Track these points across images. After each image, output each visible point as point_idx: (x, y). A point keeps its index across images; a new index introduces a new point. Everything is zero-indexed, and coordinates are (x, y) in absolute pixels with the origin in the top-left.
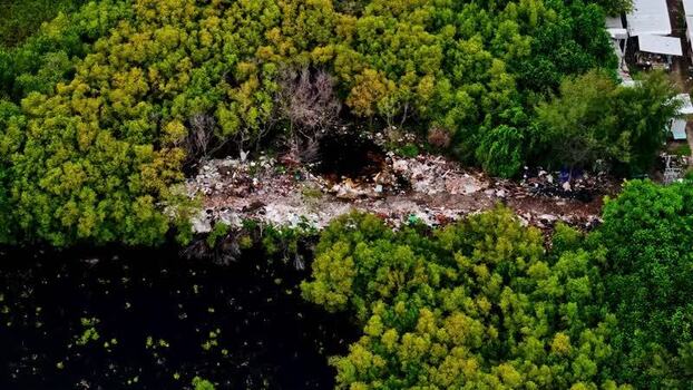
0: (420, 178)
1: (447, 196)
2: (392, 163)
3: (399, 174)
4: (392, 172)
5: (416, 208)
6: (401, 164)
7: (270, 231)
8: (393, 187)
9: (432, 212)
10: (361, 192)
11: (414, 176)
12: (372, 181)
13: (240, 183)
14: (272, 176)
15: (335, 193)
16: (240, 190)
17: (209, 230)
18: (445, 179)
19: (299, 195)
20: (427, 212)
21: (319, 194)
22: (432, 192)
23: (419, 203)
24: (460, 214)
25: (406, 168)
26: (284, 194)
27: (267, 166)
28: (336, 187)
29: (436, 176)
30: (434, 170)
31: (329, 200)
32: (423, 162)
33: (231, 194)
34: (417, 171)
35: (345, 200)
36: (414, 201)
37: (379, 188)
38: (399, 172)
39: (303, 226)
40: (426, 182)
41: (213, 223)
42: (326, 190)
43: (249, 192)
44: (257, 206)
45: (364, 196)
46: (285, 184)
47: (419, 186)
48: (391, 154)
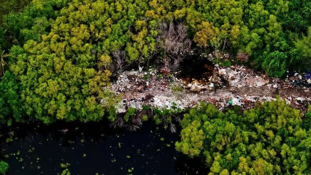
0: (233, 79)
1: (247, 88)
2: (218, 71)
3: (222, 77)
4: (218, 75)
5: (232, 96)
6: (223, 71)
7: (156, 111)
8: (219, 84)
9: (240, 98)
10: (203, 87)
11: (230, 77)
12: (208, 81)
13: (140, 84)
14: (156, 80)
15: (189, 88)
16: (140, 88)
17: (125, 111)
18: (246, 79)
19: (171, 90)
20: (238, 98)
21: (181, 89)
22: (240, 86)
23: (233, 92)
24: (255, 99)
25: (225, 73)
26: (163, 90)
27: (153, 74)
28: (190, 85)
29: (241, 77)
30: (240, 74)
31: (187, 93)
32: (234, 69)
33: (135, 90)
34: (231, 75)
35: (195, 92)
36: (231, 91)
37: (212, 85)
38: (222, 75)
39: (174, 108)
40: (236, 81)
41: (126, 108)
42: (184, 87)
43: (145, 89)
44: (150, 97)
45: (204, 90)
46: (163, 84)
47: (233, 83)
48: (217, 65)
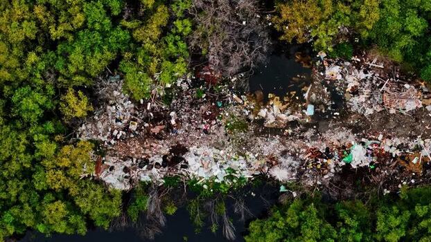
0: (355, 92)
1: (385, 116)
2: (324, 71)
3: (331, 85)
4: (324, 83)
5: (352, 139)
6: (333, 71)
7: (193, 189)
8: (326, 107)
9: (369, 143)
10: (291, 118)
11: (349, 89)
12: (302, 100)
14: (192, 105)
15: (263, 120)
16: (156, 130)
17: (128, 188)
18: (383, 92)
19: (222, 129)
20: (363, 144)
21: (243, 126)
22: (369, 111)
23: (355, 129)
24: (399, 147)
25: (339, 77)
26: (206, 131)
27: (185, 86)
28: (263, 113)
29: (373, 87)
30: (372, 79)
31: (257, 134)
32: (358, 66)
33: (149, 135)
34: (352, 82)
35: (275, 131)
36: (350, 127)
37: (310, 111)
38: (333, 82)
39: (231, 177)
40: (362, 98)
42: (252, 117)
43: (167, 131)
44: (177, 155)
45: (293, 124)
46: (206, 117)
47: (355, 102)
48: (323, 55)
